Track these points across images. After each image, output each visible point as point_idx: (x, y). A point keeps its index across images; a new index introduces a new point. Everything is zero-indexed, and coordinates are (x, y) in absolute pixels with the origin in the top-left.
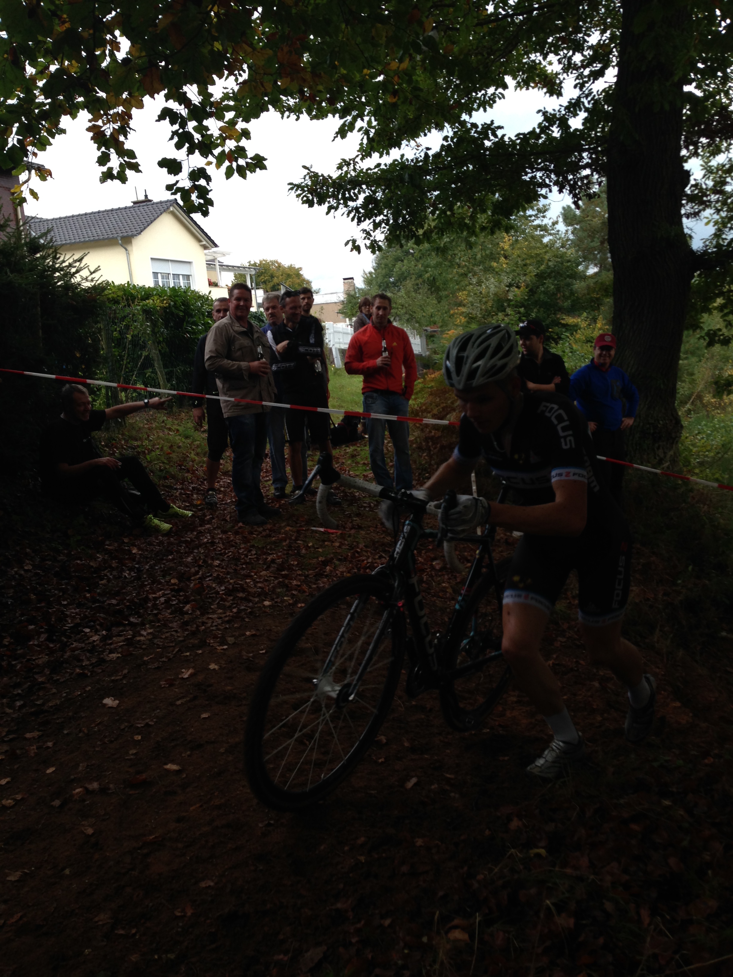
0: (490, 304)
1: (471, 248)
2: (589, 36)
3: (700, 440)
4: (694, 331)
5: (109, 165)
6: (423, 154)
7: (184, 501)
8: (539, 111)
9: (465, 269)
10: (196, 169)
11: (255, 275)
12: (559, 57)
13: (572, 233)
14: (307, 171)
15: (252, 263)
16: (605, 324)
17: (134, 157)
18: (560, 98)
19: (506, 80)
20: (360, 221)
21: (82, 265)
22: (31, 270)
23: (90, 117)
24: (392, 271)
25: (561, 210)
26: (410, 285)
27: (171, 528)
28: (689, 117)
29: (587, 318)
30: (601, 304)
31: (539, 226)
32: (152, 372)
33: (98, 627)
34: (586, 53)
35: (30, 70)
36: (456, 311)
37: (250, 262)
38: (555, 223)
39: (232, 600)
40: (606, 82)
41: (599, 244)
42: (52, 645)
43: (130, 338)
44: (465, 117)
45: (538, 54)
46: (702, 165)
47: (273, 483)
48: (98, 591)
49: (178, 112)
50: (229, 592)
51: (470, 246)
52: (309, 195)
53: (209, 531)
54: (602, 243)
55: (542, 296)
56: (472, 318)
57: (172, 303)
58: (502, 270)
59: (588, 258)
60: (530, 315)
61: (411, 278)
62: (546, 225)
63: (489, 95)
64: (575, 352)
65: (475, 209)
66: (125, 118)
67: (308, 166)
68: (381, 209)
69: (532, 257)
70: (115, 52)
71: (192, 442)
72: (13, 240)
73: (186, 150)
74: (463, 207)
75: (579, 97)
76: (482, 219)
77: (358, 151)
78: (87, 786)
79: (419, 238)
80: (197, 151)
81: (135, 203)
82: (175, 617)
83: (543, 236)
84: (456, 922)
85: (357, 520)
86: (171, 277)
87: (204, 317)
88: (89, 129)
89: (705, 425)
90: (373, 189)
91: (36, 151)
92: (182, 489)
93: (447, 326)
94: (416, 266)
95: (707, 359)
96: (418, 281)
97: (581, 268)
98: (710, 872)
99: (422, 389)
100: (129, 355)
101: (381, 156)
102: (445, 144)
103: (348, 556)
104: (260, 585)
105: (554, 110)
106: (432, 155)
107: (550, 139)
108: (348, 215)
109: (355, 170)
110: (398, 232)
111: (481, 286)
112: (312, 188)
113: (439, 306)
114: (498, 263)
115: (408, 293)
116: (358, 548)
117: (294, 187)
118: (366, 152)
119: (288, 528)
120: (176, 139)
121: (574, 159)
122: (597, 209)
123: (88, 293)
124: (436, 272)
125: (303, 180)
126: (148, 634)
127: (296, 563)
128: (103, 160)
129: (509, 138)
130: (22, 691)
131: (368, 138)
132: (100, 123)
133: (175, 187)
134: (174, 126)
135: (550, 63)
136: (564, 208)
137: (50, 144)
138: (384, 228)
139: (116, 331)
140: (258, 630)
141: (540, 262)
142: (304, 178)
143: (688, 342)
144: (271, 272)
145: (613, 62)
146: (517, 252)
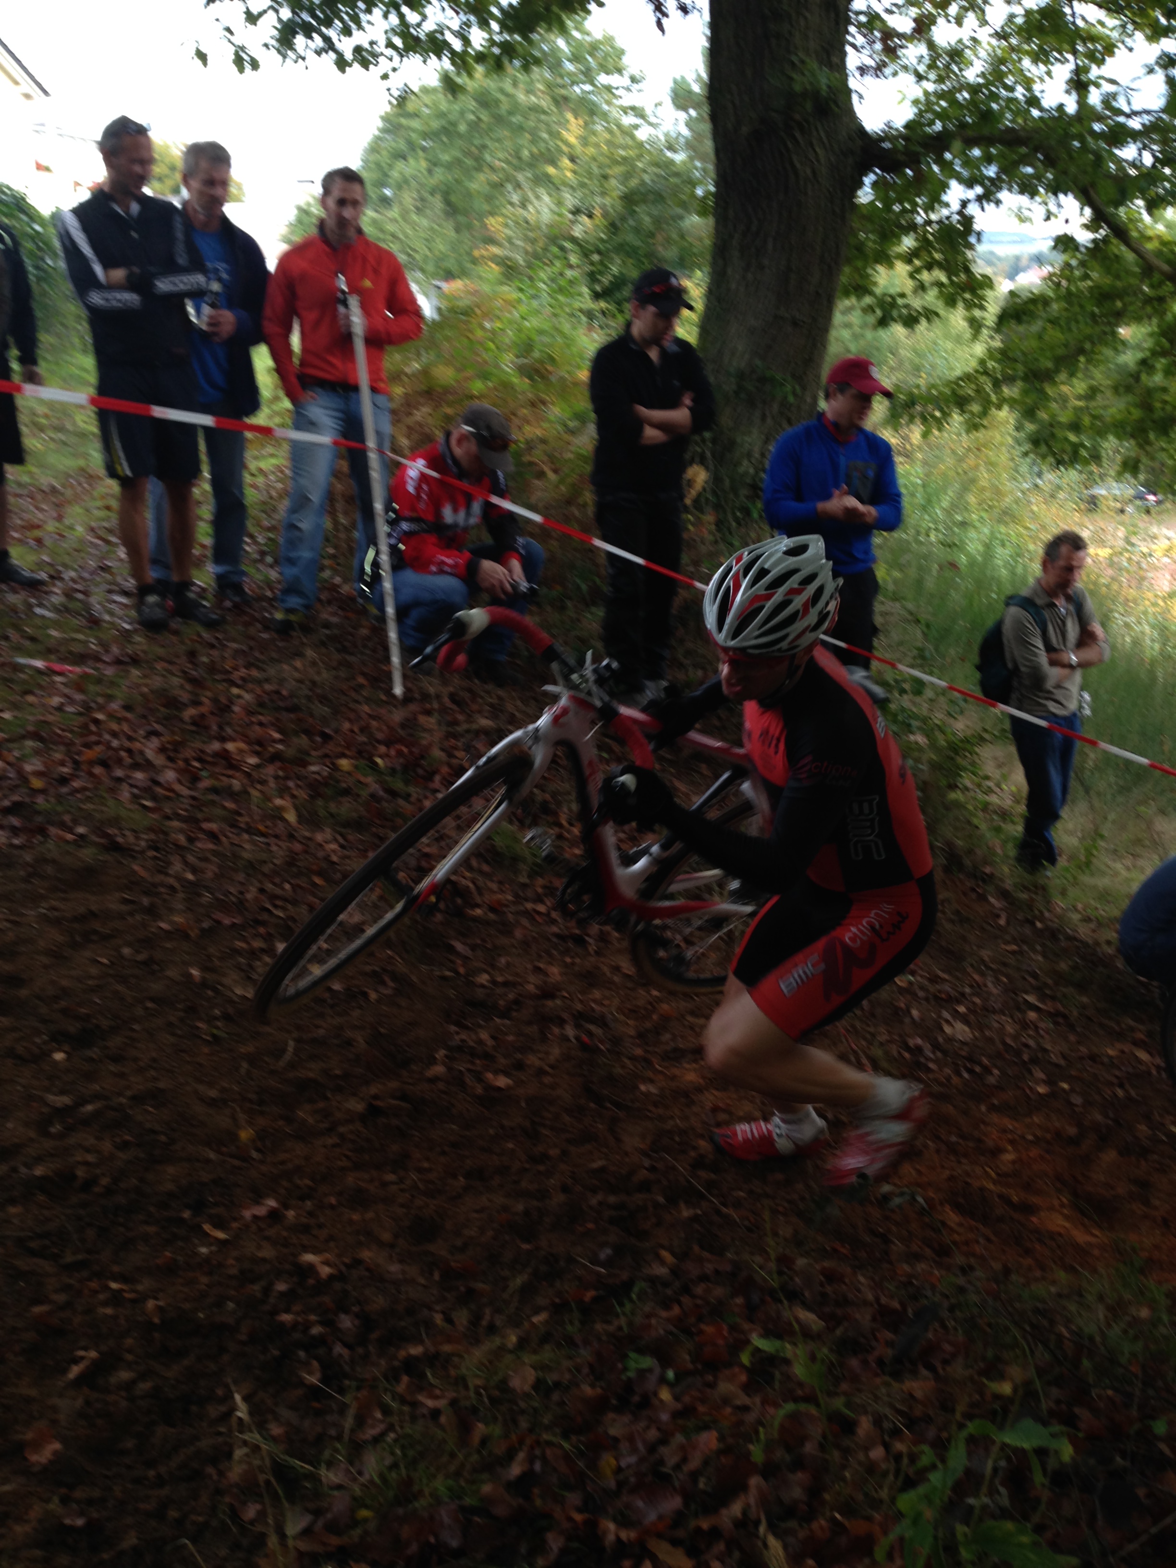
0: (541, 243)
9: (501, 175)
13: (687, 124)
24: (388, 175)
31: (631, 107)
36: (483, 252)
38: (658, 105)
55: (631, 237)
56: (510, 267)
58: (563, 181)
60: (608, 269)
62: (643, 107)
69: (616, 163)
111: (527, 207)
113: (456, 240)
114: (556, 168)
124: (451, 177)
136: (676, 83)
141: (629, 174)
146: (591, 151)
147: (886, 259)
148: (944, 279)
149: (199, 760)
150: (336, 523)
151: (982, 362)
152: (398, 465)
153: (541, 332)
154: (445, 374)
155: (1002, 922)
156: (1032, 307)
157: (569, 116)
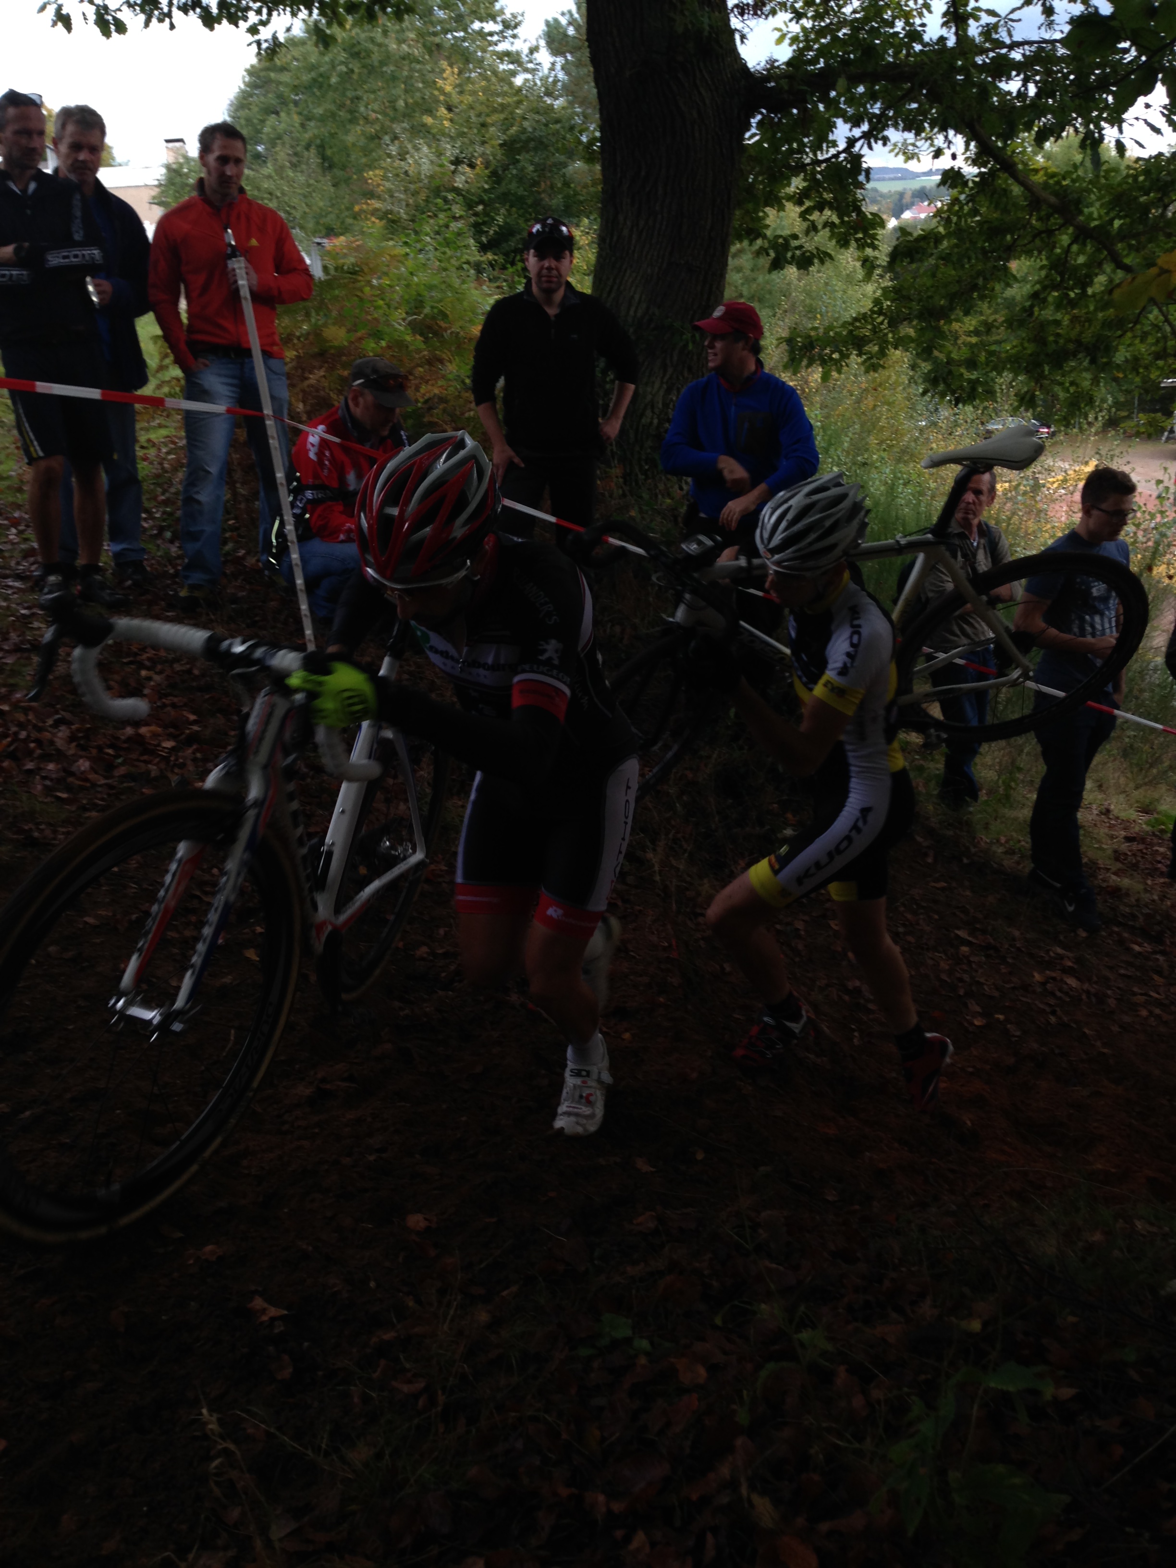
0: (422, 195)
9: (377, 127)
13: (563, 68)
31: (507, 54)
36: (364, 207)
38: (533, 50)
55: (514, 186)
56: (392, 220)
58: (442, 131)
60: (493, 219)
62: (518, 53)
69: (494, 110)
83: (514, 73)
111: (406, 159)
113: (335, 195)
114: (435, 117)
124: (325, 131)
136: (547, 23)
141: (509, 121)
146: (468, 99)
147: (775, 201)
148: (835, 219)
149: (111, 746)
150: (235, 494)
151: (877, 302)
152: (297, 432)
153: (431, 288)
154: (337, 335)
155: (930, 860)
156: (922, 244)
157: (444, 64)
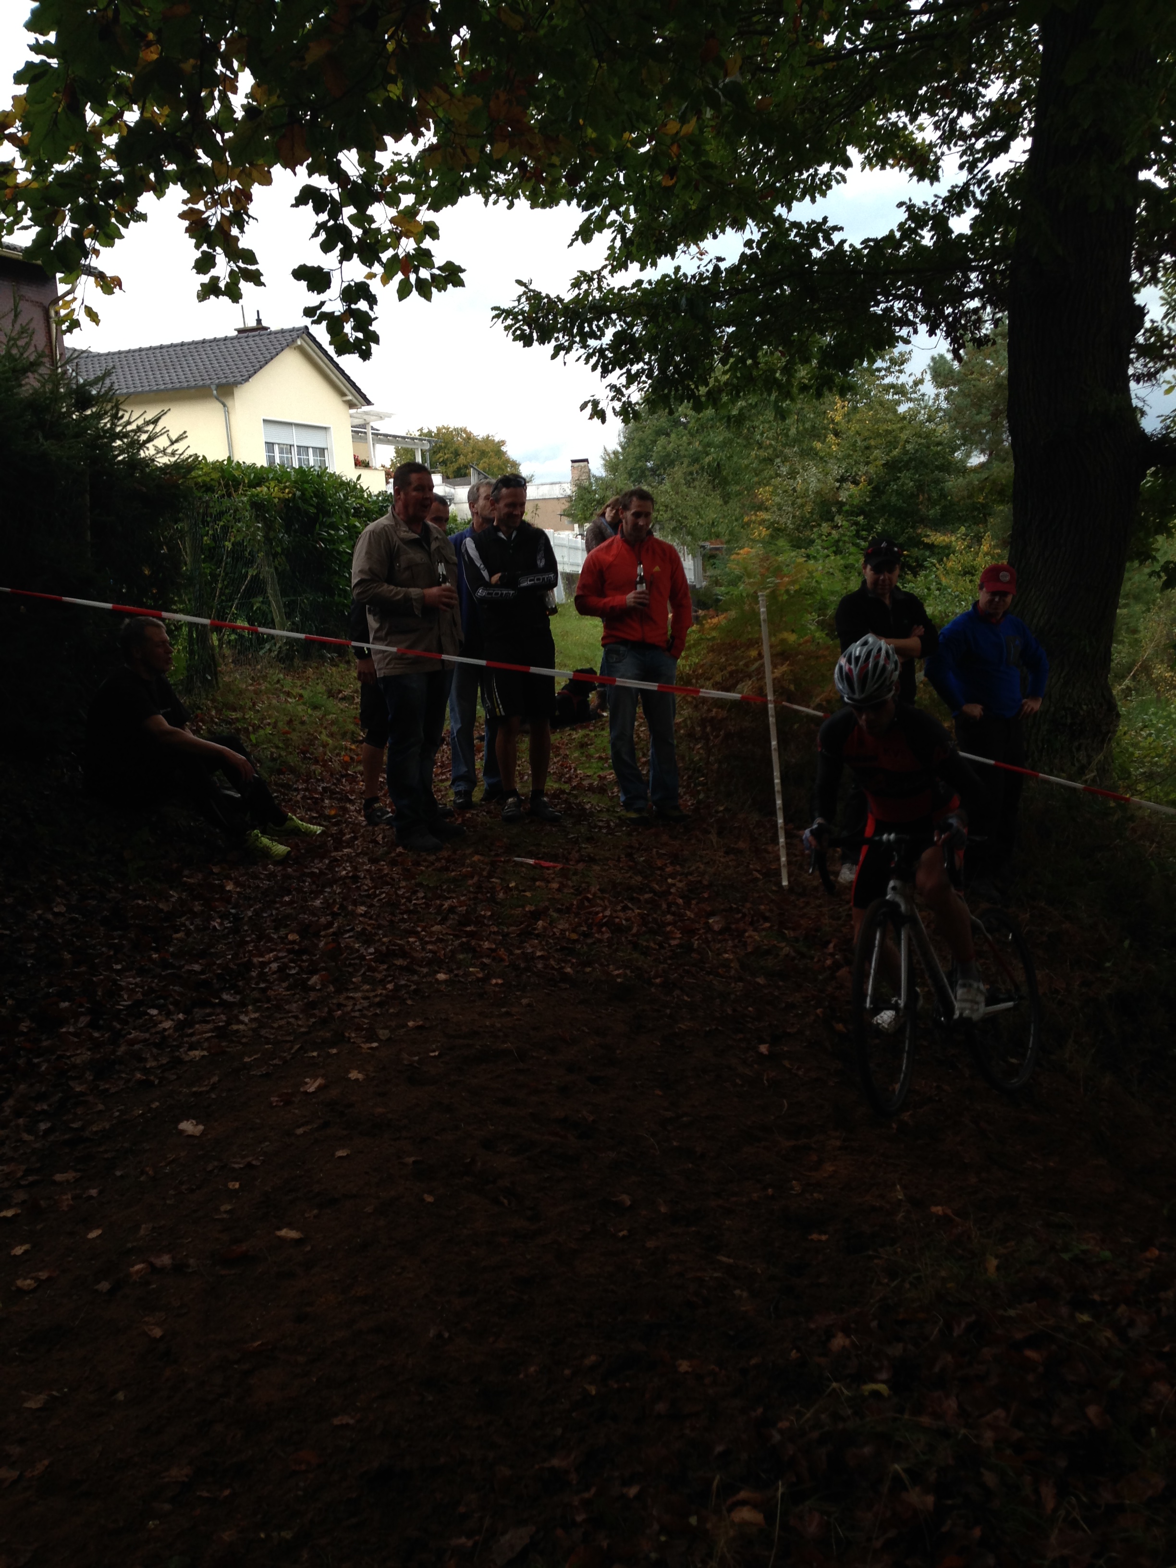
0: (808, 508)
1: (783, 418)
2: (986, 86)
3: (1146, 738)
4: (1142, 563)
5: (213, 272)
6: (711, 268)
7: (310, 810)
8: (900, 205)
9: (770, 451)
10: (352, 284)
11: (429, 450)
12: (937, 118)
13: (946, 398)
14: (523, 289)
15: (425, 431)
16: (995, 547)
17: (254, 261)
18: (935, 184)
19: (848, 153)
20: (605, 372)
21: (158, 429)
22: (77, 436)
23: (186, 195)
24: (651, 450)
25: (928, 361)
26: (680, 474)
27: (289, 852)
28: (1144, 220)
29: (967, 535)
30: (990, 515)
31: (892, 386)
32: (262, 602)
33: (171, 1007)
34: (980, 114)
35: (92, 118)
36: (753, 518)
37: (421, 430)
38: (918, 382)
39: (386, 970)
40: (1011, 161)
41: (990, 417)
42: (96, 1035)
43: (230, 546)
44: (780, 210)
45: (902, 113)
46: (1162, 298)
47: (453, 784)
48: (171, 949)
49: (328, 193)
50: (382, 957)
51: (782, 415)
52: (526, 327)
53: (349, 858)
54: (995, 415)
55: (894, 499)
56: (779, 530)
57: (298, 493)
58: (830, 455)
59: (971, 439)
60: (872, 527)
61: (682, 463)
62: (903, 385)
63: (821, 176)
64: (945, 589)
65: (792, 357)
66: (243, 198)
67: (525, 280)
68: (641, 352)
69: (879, 435)
70: (229, 94)
71: (324, 716)
72: (49, 387)
73: (338, 253)
74: (772, 353)
75: (967, 184)
76: (803, 373)
77: (606, 259)
78: (152, 1259)
79: (701, 402)
80: (355, 255)
81: (240, 331)
82: (294, 994)
83: (898, 403)
84: (743, 1495)
85: (588, 848)
86: (295, 451)
87: (348, 516)
88: (183, 216)
89: (1154, 714)
90: (628, 320)
91: (97, 246)
92: (306, 790)
93: (737, 541)
94: (689, 444)
95: (1160, 608)
96: (692, 468)
97: (958, 455)
98: (1153, 1430)
99: (698, 642)
100: (227, 574)
101: (642, 269)
102: (748, 252)
103: (572, 905)
104: (430, 947)
105: (925, 203)
106: (726, 269)
107: (918, 247)
108: (587, 361)
109: (600, 288)
110: (666, 391)
111: (795, 478)
112: (530, 316)
113: (726, 509)
114: (823, 442)
115: (676, 487)
116: (589, 892)
117: (501, 313)
118: (618, 262)
119: (476, 858)
120: (323, 236)
121: (955, 282)
122: (988, 361)
123: (166, 474)
124: (722, 455)
125: (516, 303)
126: (251, 1020)
127: (489, 913)
128: (204, 264)
129: (851, 246)
130: (49, 1106)
131: (623, 239)
132: (201, 206)
133: (318, 312)
134: (321, 215)
135: (921, 128)
136: (933, 359)
137: (121, 237)
138: (645, 382)
139: (207, 535)
140: (427, 1019)
141: (892, 444)
142: (519, 301)
143: (1130, 579)
144: (455, 446)
145: (1022, 128)
146: (855, 426)
147: (1165, 530)
